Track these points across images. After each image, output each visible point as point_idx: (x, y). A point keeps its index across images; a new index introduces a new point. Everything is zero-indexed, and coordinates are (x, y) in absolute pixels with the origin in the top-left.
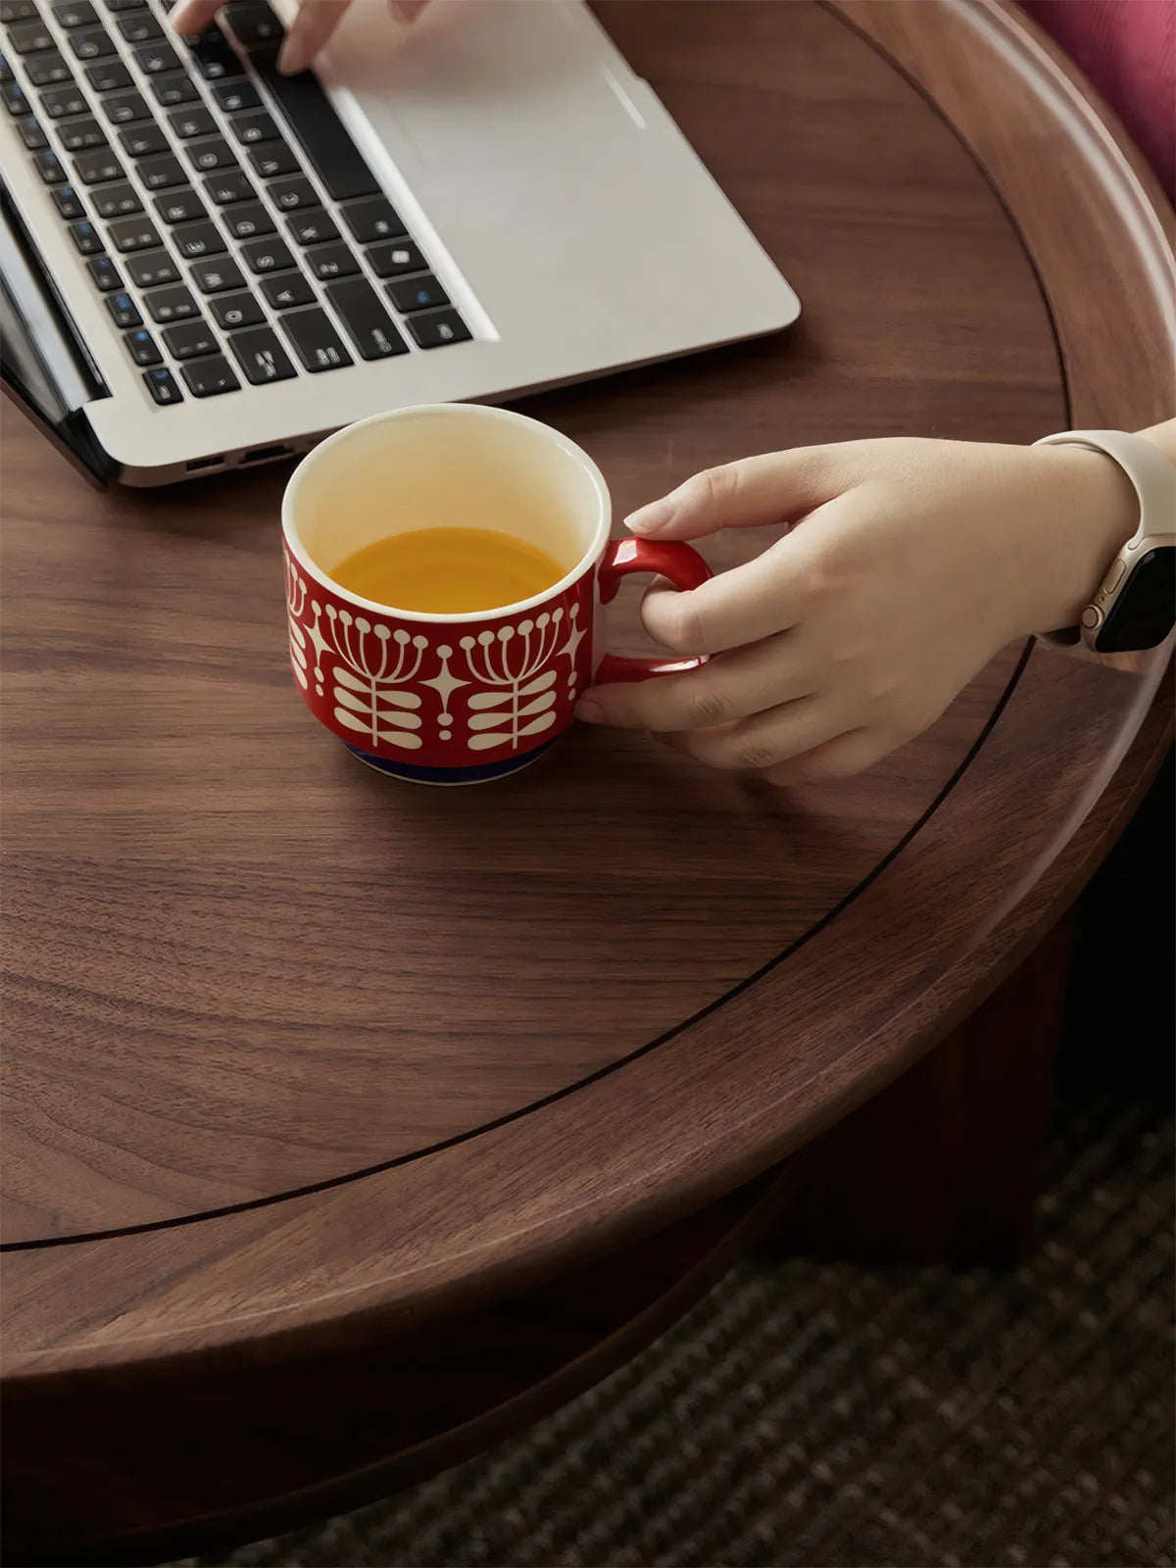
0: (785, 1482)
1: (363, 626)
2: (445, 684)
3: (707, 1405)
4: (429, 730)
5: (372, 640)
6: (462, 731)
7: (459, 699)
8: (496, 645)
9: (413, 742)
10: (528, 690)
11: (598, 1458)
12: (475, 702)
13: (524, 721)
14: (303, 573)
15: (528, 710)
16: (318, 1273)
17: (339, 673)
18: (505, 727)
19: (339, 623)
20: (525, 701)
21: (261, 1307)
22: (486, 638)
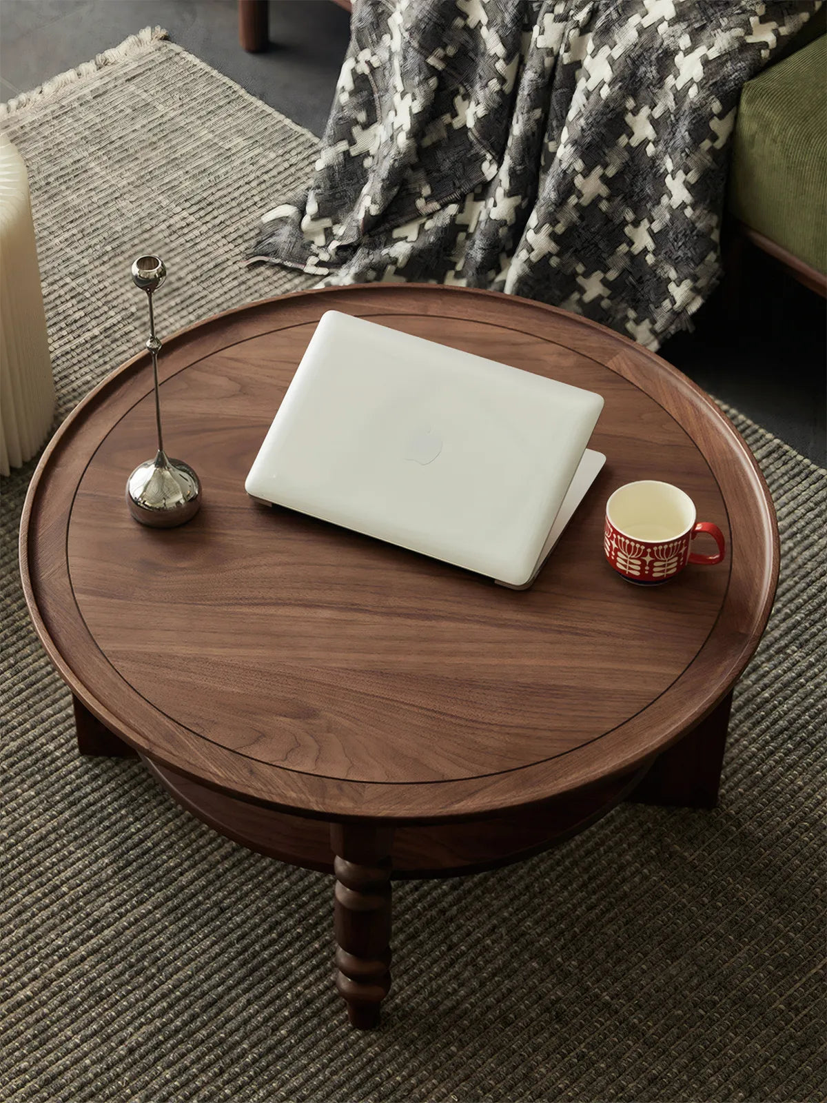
0: (633, 875)
1: (627, 542)
2: (648, 559)
3: (610, 849)
4: (642, 571)
5: (629, 546)
6: (651, 571)
7: (651, 563)
8: (663, 550)
9: (637, 573)
10: (670, 562)
11: (575, 863)
12: (656, 564)
13: (668, 570)
14: (612, 526)
15: (669, 567)
16: (514, 793)
17: (619, 554)
18: (663, 571)
19: (621, 540)
20: (669, 564)
21: (499, 801)
22: (660, 547)
